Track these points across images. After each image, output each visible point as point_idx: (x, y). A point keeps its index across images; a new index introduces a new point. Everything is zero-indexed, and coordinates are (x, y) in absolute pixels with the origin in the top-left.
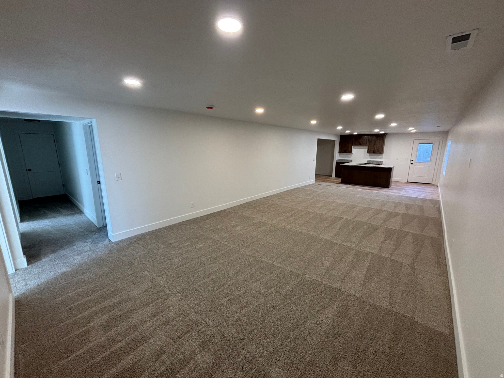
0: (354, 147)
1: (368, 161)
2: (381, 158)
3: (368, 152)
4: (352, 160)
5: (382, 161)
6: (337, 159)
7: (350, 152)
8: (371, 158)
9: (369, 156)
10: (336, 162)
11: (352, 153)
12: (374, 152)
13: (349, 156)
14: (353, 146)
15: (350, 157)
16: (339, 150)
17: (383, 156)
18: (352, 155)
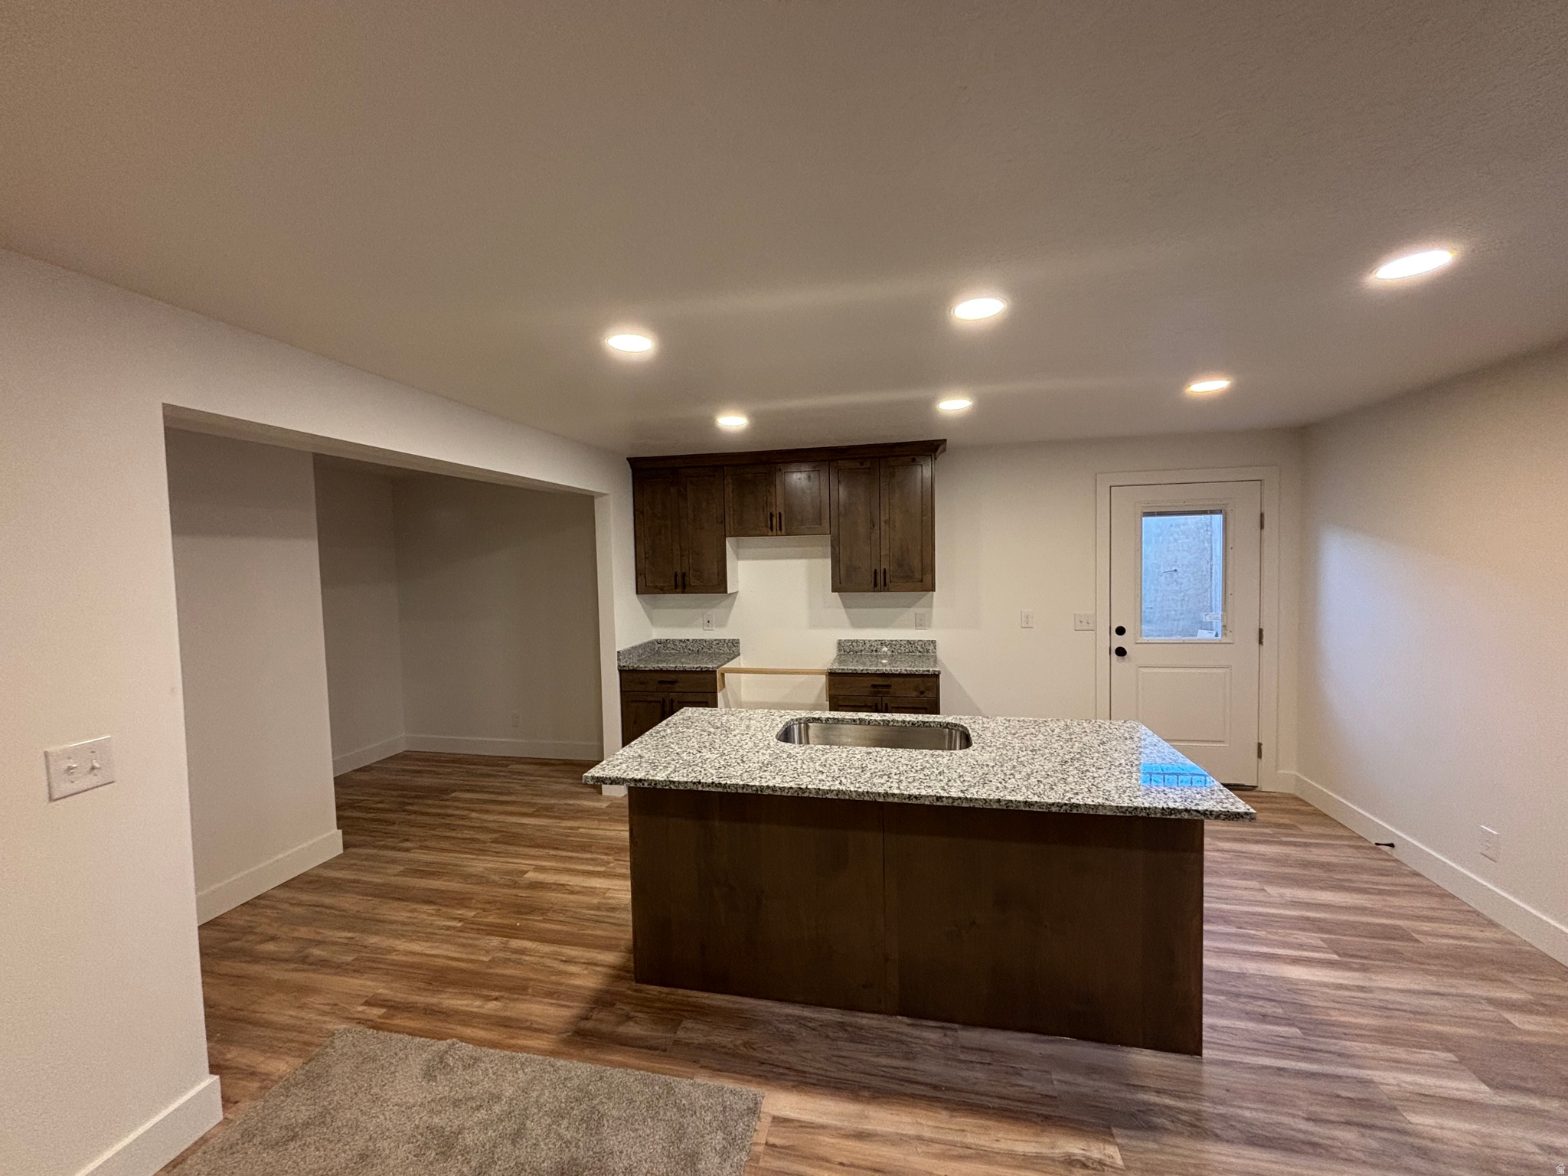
0: (738, 546)
1: (840, 643)
2: (920, 624)
3: (840, 584)
4: (735, 643)
5: (933, 642)
6: (621, 646)
7: (716, 584)
8: (856, 624)
9: (843, 610)
10: (622, 671)
11: (729, 591)
12: (880, 582)
13: (714, 613)
14: (729, 543)
15: (722, 624)
16: (639, 573)
17: (931, 606)
18: (731, 606)
